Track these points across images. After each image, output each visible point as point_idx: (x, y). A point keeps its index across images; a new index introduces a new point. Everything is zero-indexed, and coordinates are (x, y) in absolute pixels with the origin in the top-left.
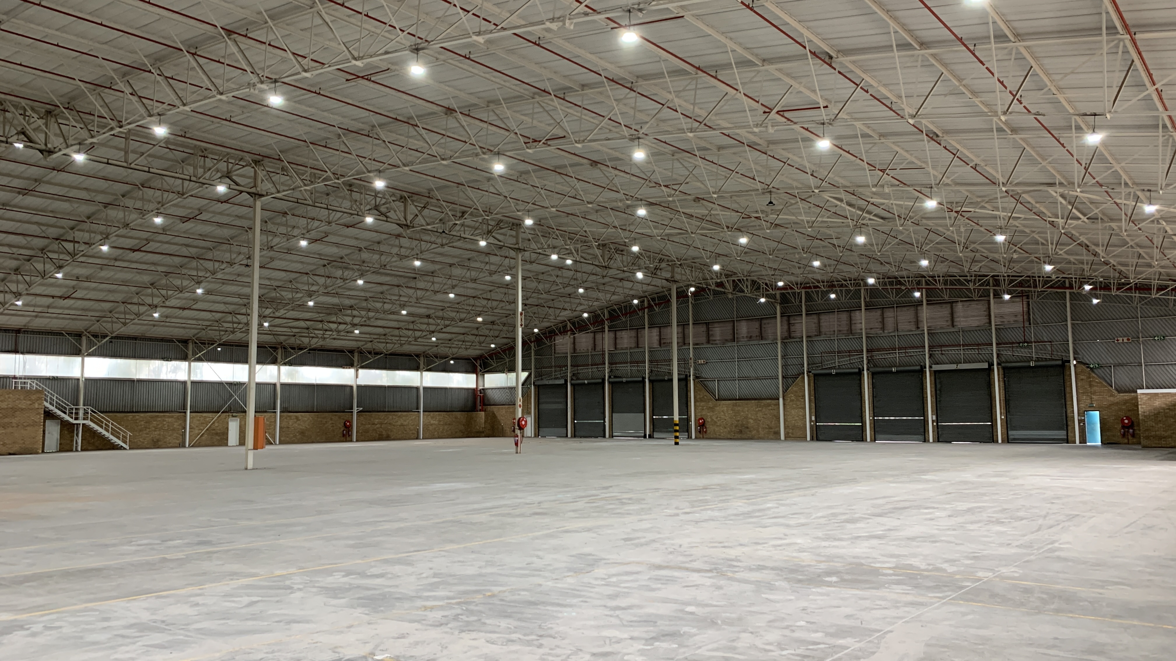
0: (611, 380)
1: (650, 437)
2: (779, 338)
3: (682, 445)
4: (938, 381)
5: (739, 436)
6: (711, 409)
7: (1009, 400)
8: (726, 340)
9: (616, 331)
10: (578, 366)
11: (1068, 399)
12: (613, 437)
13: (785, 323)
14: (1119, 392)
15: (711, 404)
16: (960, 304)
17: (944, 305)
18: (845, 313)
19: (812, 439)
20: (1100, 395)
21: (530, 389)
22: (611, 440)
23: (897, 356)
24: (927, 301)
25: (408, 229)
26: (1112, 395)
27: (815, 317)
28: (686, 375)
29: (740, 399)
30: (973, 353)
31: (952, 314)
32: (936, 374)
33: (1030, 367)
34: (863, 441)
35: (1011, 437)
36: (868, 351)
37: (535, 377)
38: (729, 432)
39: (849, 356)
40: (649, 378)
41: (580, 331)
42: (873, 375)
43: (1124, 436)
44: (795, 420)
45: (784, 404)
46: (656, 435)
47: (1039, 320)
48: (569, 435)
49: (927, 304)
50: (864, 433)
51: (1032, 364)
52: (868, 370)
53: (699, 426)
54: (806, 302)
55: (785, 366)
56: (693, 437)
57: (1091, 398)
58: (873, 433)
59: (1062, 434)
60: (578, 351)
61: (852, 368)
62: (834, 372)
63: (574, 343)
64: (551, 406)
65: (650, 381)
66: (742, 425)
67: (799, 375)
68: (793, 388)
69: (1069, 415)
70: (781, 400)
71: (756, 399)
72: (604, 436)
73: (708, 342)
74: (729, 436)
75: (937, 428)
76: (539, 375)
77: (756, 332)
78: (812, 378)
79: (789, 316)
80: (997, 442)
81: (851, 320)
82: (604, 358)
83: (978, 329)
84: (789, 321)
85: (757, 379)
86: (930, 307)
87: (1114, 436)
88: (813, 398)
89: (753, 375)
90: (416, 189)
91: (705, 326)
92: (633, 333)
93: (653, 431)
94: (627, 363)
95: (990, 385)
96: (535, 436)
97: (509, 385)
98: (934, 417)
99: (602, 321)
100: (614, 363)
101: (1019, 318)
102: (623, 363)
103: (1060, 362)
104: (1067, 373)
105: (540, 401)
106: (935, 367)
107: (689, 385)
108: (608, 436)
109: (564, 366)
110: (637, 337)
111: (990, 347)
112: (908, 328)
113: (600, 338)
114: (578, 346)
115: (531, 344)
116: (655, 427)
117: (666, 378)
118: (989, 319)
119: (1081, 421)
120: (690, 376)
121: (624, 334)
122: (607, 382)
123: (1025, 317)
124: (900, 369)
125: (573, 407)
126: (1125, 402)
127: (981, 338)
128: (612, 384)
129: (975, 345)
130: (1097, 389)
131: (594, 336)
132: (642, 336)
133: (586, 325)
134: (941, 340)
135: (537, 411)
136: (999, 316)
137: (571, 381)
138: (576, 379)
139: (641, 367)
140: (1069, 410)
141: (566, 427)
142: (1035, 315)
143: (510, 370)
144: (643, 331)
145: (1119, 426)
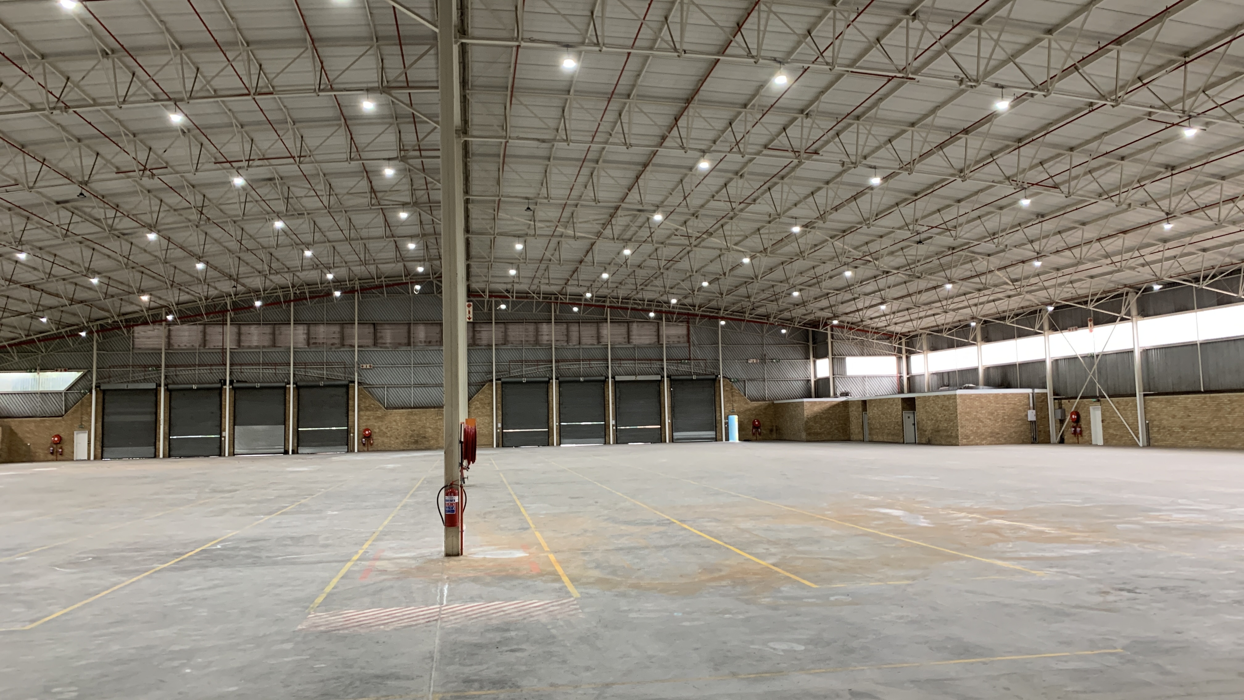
0: (234, 385)
1: (294, 452)
4: (620, 390)
5: (414, 446)
6: (381, 418)
7: (675, 406)
8: (400, 344)
9: (243, 324)
11: (717, 406)
12: (235, 455)
14: (752, 400)
15: (379, 413)
16: (635, 324)
19: (498, 446)
20: (738, 403)
21: (86, 392)
22: (233, 457)
23: (583, 367)
26: (747, 403)
27: (503, 326)
28: (350, 381)
29: (414, 408)
30: (645, 366)
32: (615, 383)
33: (692, 380)
35: (675, 437)
36: (556, 361)
37: (98, 378)
38: (402, 443)
39: (538, 365)
40: (294, 383)
42: (561, 384)
43: (754, 434)
44: (479, 428)
46: (302, 449)
47: (696, 342)
48: (160, 455)
50: (552, 438)
51: (694, 377)
52: (556, 379)
53: (365, 437)
55: (470, 373)
56: (356, 450)
57: (734, 405)
58: (560, 438)
59: (711, 434)
60: (175, 347)
61: (541, 377)
62: (522, 380)
64: (130, 418)
66: (418, 435)
67: (485, 382)
68: (479, 396)
69: (718, 418)
71: (434, 407)
73: (375, 344)
74: (402, 448)
75: (617, 431)
76: (104, 377)
78: (501, 386)
79: (475, 323)
81: (538, 331)
82: (223, 357)
83: (649, 346)
84: (472, 328)
85: (436, 386)
86: (612, 325)
88: (499, 405)
89: (431, 381)
91: (372, 327)
93: (298, 446)
95: (660, 394)
96: (95, 458)
97: (41, 389)
98: (614, 422)
99: (224, 311)
100: (236, 365)
101: (682, 340)
102: (252, 365)
103: (714, 377)
104: (717, 385)
105: (106, 411)
106: (618, 378)
107: (351, 392)
108: (227, 454)
109: (151, 366)
110: (274, 334)
111: (659, 363)
112: (590, 342)
113: (214, 332)
114: (176, 341)
115: (95, 334)
116: (301, 440)
117: (322, 384)
118: (658, 338)
119: (727, 423)
120: (354, 382)
121: (254, 331)
122: (227, 387)
123: (686, 339)
124: (587, 379)
125: (167, 419)
126: (755, 408)
127: (652, 354)
128: (234, 389)
129: (647, 360)
130: (736, 398)
131: (205, 329)
132: (280, 334)
133: (196, 315)
134: (621, 354)
135: (100, 424)
136: (668, 337)
137: (166, 385)
138: (174, 383)
139: (281, 370)
140: (718, 414)
141: (155, 444)
142: (693, 338)
143: (44, 369)
144: (284, 328)
145: (751, 428)
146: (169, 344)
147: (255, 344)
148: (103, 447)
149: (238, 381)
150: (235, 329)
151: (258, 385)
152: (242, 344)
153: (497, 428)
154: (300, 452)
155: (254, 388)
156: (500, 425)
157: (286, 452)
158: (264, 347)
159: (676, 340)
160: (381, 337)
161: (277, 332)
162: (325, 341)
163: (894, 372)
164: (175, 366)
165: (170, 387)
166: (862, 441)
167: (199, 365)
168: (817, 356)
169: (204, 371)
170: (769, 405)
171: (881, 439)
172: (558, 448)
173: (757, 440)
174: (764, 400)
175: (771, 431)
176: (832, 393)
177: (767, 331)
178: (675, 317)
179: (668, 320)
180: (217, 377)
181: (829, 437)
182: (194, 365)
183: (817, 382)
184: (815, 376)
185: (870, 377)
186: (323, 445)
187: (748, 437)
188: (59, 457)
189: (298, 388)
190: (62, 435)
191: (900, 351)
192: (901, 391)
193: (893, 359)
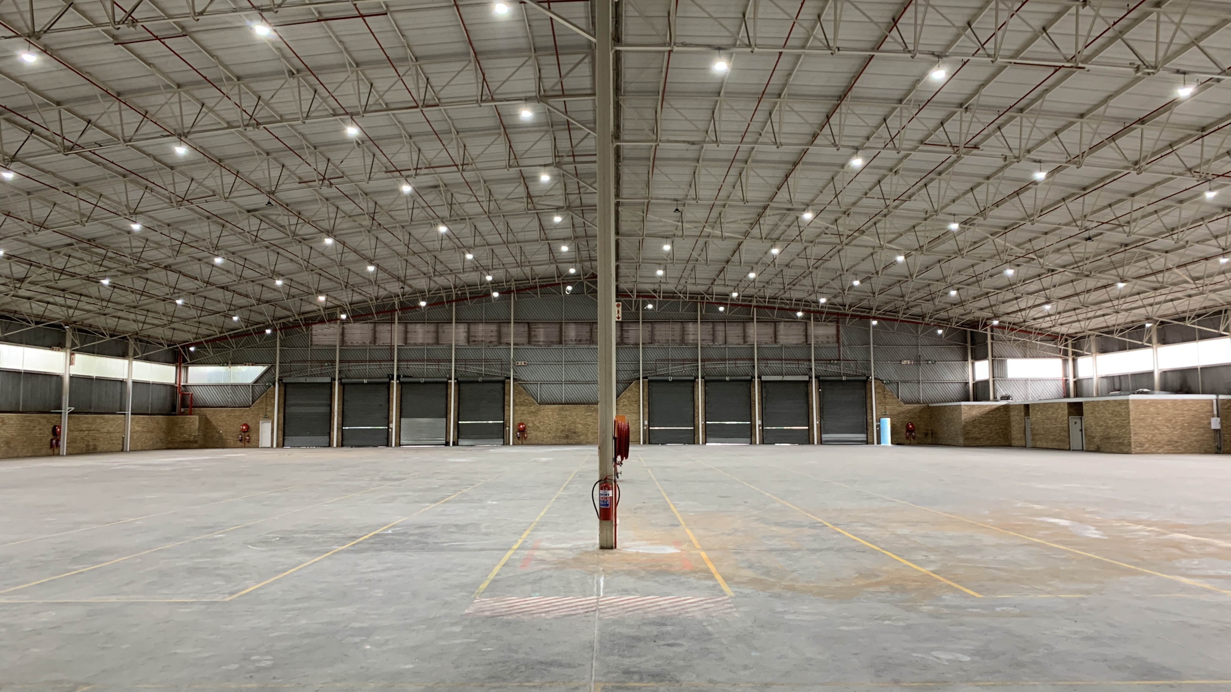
0: (400, 380)
1: (454, 444)
4: (766, 390)
5: (565, 441)
6: (535, 413)
7: (823, 406)
8: (552, 342)
9: (409, 323)
11: (869, 408)
12: (401, 445)
13: (619, 328)
14: (905, 403)
15: (533, 409)
16: (782, 324)
17: (770, 324)
18: (679, 323)
19: (644, 443)
20: (891, 405)
21: (271, 387)
22: (399, 448)
23: (728, 366)
26: (900, 406)
27: (649, 325)
28: (504, 377)
29: (565, 404)
30: (793, 366)
31: (775, 332)
32: (762, 383)
33: (842, 381)
35: (823, 439)
36: (702, 360)
37: (281, 373)
38: (554, 438)
39: (685, 364)
40: (456, 379)
42: (706, 382)
43: (907, 438)
47: (846, 343)
48: (334, 444)
50: (698, 437)
51: (844, 378)
52: (702, 378)
53: (520, 431)
55: (619, 371)
56: (511, 443)
57: (886, 408)
58: (705, 436)
59: (862, 437)
60: (348, 343)
61: (687, 376)
62: (670, 379)
64: (308, 409)
66: (569, 430)
67: (634, 380)
68: (627, 393)
69: (869, 421)
71: (584, 404)
73: (529, 343)
74: (554, 442)
75: (763, 431)
77: (585, 335)
78: (646, 384)
79: (622, 323)
81: (685, 331)
82: (391, 354)
83: (796, 346)
85: (587, 383)
86: (758, 324)
88: (647, 403)
89: (580, 378)
91: (526, 326)
92: (432, 328)
93: (458, 438)
94: (423, 360)
95: (808, 395)
96: (278, 446)
97: (232, 381)
98: (760, 422)
99: (392, 311)
100: (404, 361)
101: (830, 340)
102: (417, 361)
103: (865, 378)
104: (869, 387)
105: (287, 403)
106: (764, 378)
107: (507, 388)
108: (393, 445)
109: (327, 361)
110: (437, 332)
111: (807, 363)
112: (736, 341)
113: (383, 330)
114: (348, 338)
115: (279, 332)
116: (461, 432)
117: (480, 379)
118: (806, 338)
119: (878, 426)
120: (509, 378)
121: (419, 328)
122: (395, 382)
123: (835, 339)
124: (733, 378)
125: (341, 410)
126: (909, 411)
127: (799, 354)
128: (401, 384)
129: (795, 360)
130: (889, 400)
131: (375, 327)
132: (443, 332)
133: (367, 315)
134: (768, 354)
135: (282, 415)
136: (816, 337)
137: (339, 379)
138: (347, 378)
139: (443, 366)
140: (869, 417)
141: (330, 434)
142: (843, 338)
143: (235, 363)
144: (446, 326)
145: (904, 431)
146: (343, 341)
147: (420, 341)
148: (284, 435)
149: (404, 376)
150: (402, 327)
151: (422, 380)
152: (409, 341)
153: (644, 425)
154: (460, 443)
155: (419, 383)
156: (646, 423)
157: (447, 444)
158: (428, 344)
159: (825, 340)
160: (535, 336)
161: (440, 330)
162: (483, 339)
163: (1059, 375)
164: (349, 362)
165: (343, 381)
166: (1024, 447)
167: (370, 361)
168: (975, 358)
169: (374, 366)
170: (924, 409)
171: (1045, 445)
172: (704, 446)
173: (910, 444)
174: (918, 403)
175: (926, 434)
176: (991, 397)
177: (922, 332)
178: (824, 316)
179: (816, 320)
180: (385, 371)
181: (988, 442)
182: (365, 361)
183: (975, 385)
184: (974, 379)
185: (1033, 380)
186: (481, 438)
187: (900, 441)
188: (247, 444)
189: (458, 383)
190: (249, 424)
191: (1066, 353)
192: (1067, 395)
193: (1059, 362)
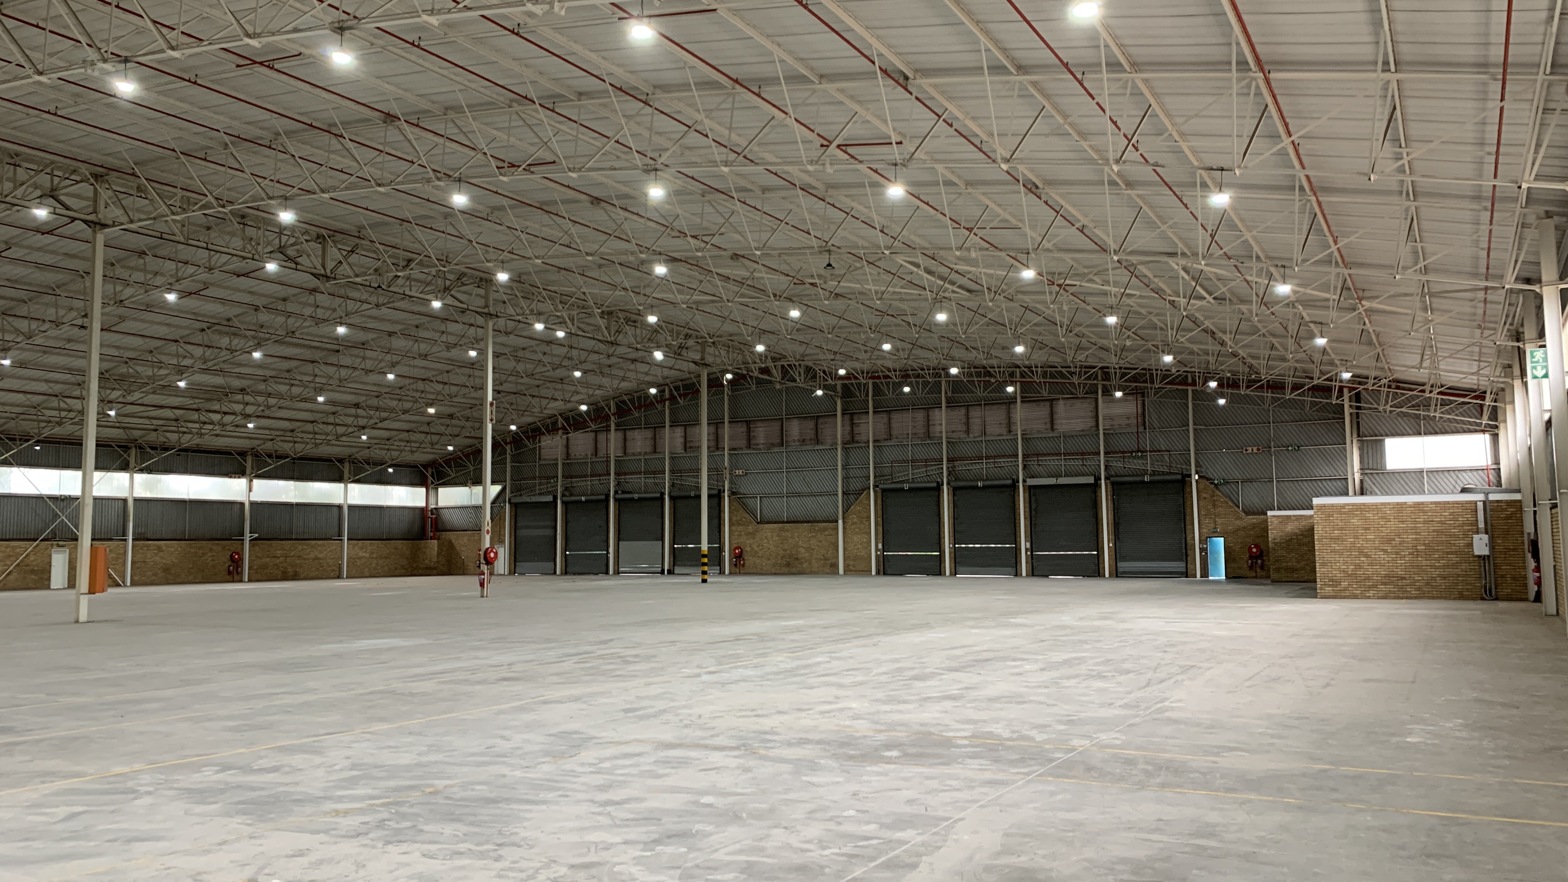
0: (617, 496)
1: (670, 572)
2: (839, 442)
3: (712, 583)
4: (1033, 499)
5: (786, 570)
6: (752, 535)
7: (1118, 523)
8: (773, 445)
9: (625, 430)
10: (571, 477)
11: (1188, 522)
12: (619, 573)
13: (848, 422)
14: (1247, 513)
15: (750, 529)
16: (1061, 402)
17: (1042, 404)
18: (922, 411)
19: (878, 573)
20: (1225, 518)
21: (503, 508)
22: (617, 577)
23: (984, 467)
24: (1022, 397)
25: (327, 281)
26: (1239, 518)
27: (885, 415)
28: (719, 490)
29: (788, 522)
30: (1074, 463)
31: (1052, 414)
32: (1031, 490)
33: (1143, 482)
34: (940, 574)
35: (1120, 570)
36: (949, 460)
37: (512, 492)
38: (774, 566)
39: (926, 466)
40: (670, 493)
41: (576, 429)
42: (955, 491)
43: (1251, 568)
44: (858, 549)
45: (844, 528)
46: (677, 570)
47: (1156, 424)
48: (558, 572)
49: (1022, 402)
50: (942, 565)
51: (1147, 478)
52: (948, 484)
53: (736, 558)
54: (873, 396)
55: (846, 478)
56: (727, 572)
57: (1215, 522)
58: (953, 565)
59: (1179, 566)
60: (572, 456)
61: (928, 482)
62: (906, 486)
63: (567, 446)
64: (534, 532)
65: (671, 497)
67: (863, 490)
68: (856, 508)
69: (1188, 542)
70: (840, 522)
71: (808, 522)
72: (607, 573)
73: (749, 446)
74: (774, 571)
75: (1032, 558)
76: (517, 490)
77: (810, 434)
78: (879, 494)
79: (852, 414)
80: (1104, 576)
81: (928, 420)
82: (608, 466)
84: (852, 420)
85: (812, 495)
86: (1025, 405)
87: (1240, 568)
88: (880, 519)
89: (805, 489)
90: (339, 225)
91: (745, 425)
92: (649, 434)
93: (674, 565)
94: (640, 473)
95: (1096, 504)
96: (510, 573)
97: (474, 503)
98: (1027, 545)
99: (608, 416)
100: (621, 474)
101: (1131, 422)
102: (635, 473)
103: (1181, 477)
104: (1186, 489)
105: (519, 524)
106: (1030, 482)
107: (722, 503)
108: (612, 573)
109: (551, 478)
110: (652, 438)
111: (1096, 458)
112: (999, 431)
113: (602, 438)
114: (571, 449)
115: (507, 447)
116: (676, 559)
117: (693, 494)
118: (1097, 421)
119: (1203, 550)
120: (724, 491)
121: (637, 435)
122: (612, 499)
123: (1139, 421)
124: (987, 483)
125: (564, 533)
126: (1254, 526)
127: (1087, 445)
128: (618, 501)
129: (1077, 454)
130: (1220, 510)
131: (596, 436)
132: (658, 438)
133: (585, 422)
134: (1037, 446)
135: (512, 538)
136: (1109, 418)
137: (562, 497)
138: (568, 495)
139: (657, 480)
140: (1188, 536)
141: (553, 560)
143: (475, 482)
144: (660, 431)
145: (1245, 557)
146: (568, 454)
147: (638, 450)
148: (515, 562)
151: (636, 496)
152: (626, 451)
153: (877, 550)
154: (676, 572)
155: (633, 499)
156: (880, 546)
157: (662, 572)
158: (646, 453)
159: (1124, 422)
160: (754, 437)
165: (566, 499)
167: (592, 476)
169: (592, 482)
172: (953, 578)
173: (1257, 579)
180: (604, 487)
182: (586, 476)
189: (672, 499)
